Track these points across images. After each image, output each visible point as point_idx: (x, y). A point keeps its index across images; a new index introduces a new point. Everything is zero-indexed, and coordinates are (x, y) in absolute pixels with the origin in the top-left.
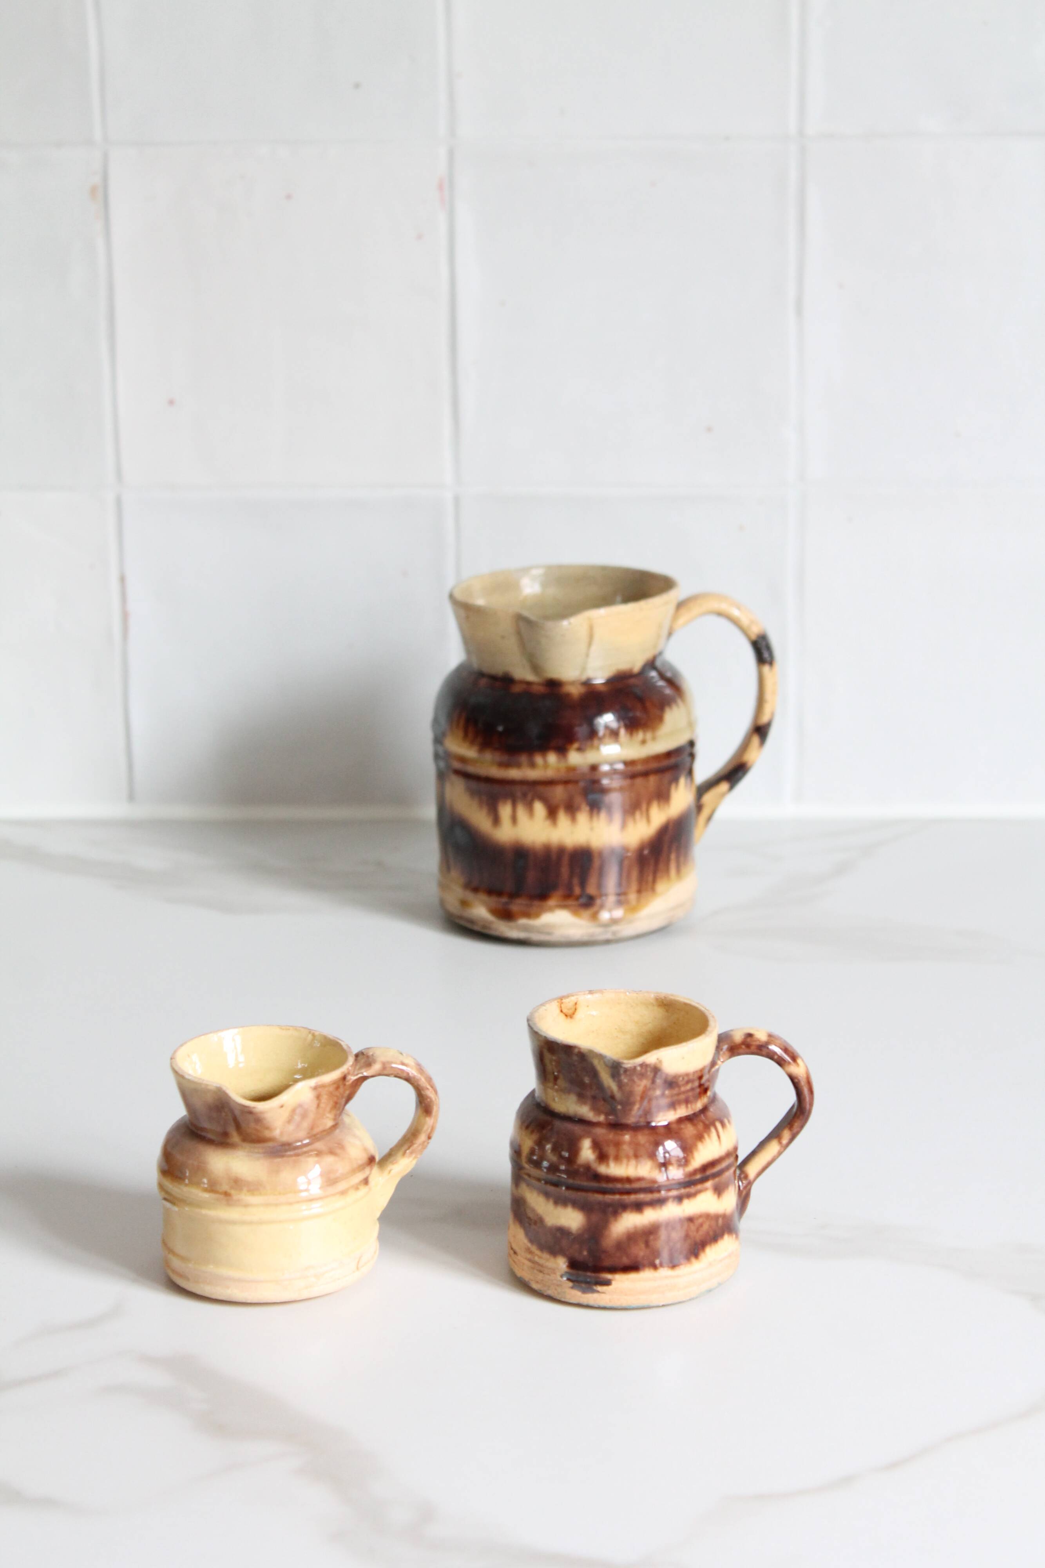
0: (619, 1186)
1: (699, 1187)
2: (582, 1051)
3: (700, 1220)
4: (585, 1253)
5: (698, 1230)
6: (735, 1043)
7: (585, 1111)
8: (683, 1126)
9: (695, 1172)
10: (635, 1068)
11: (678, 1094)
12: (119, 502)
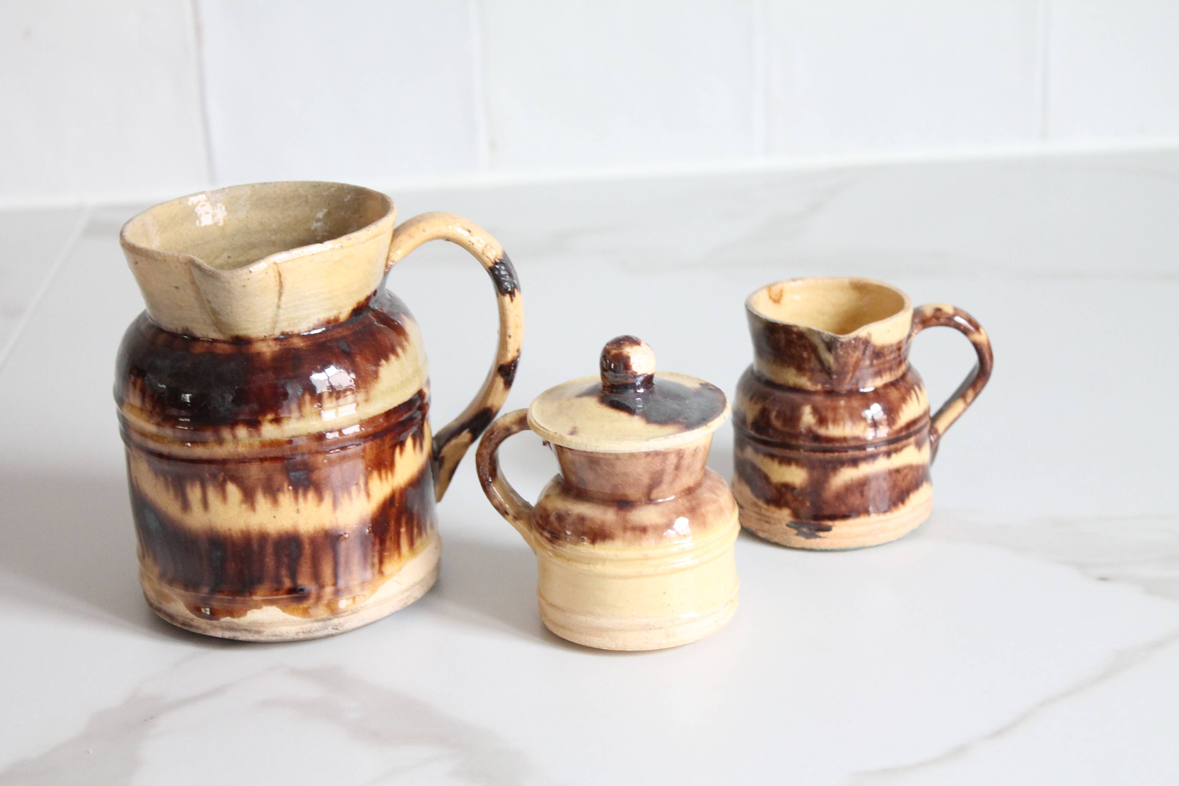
0: (837, 445)
1: (905, 442)
2: (801, 329)
3: (906, 471)
4: (808, 504)
5: (903, 480)
6: (926, 317)
7: (804, 381)
8: (889, 391)
9: (901, 430)
10: (850, 341)
11: (884, 363)
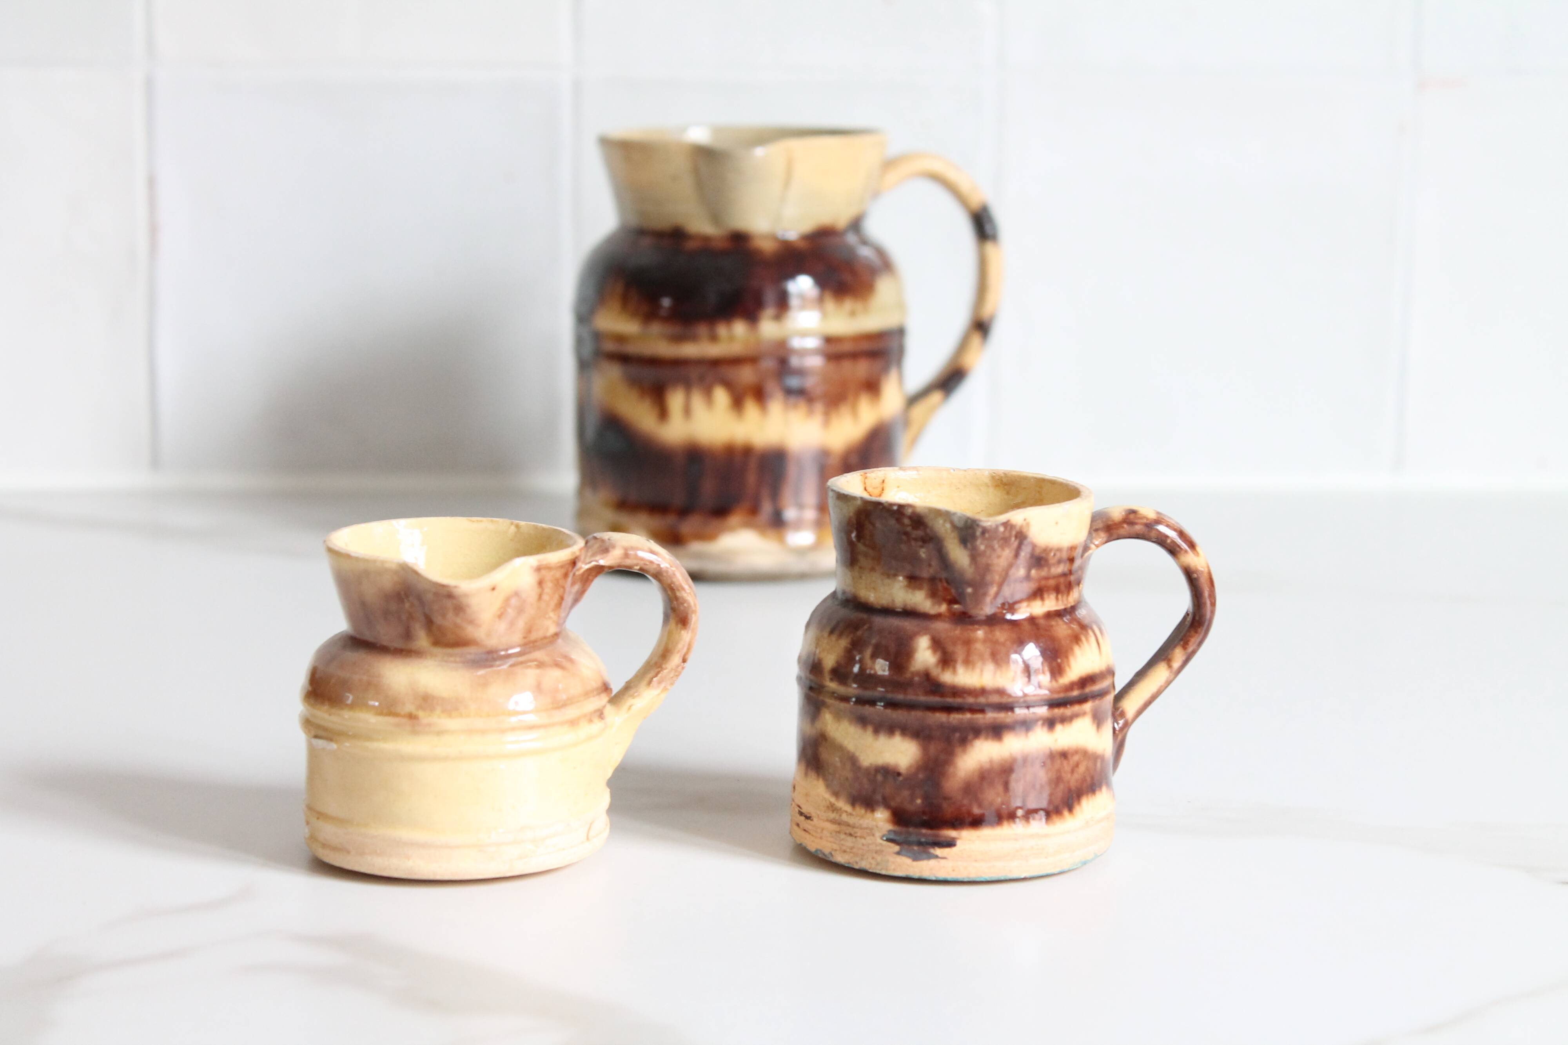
0: (970, 700)
1: (1076, 708)
2: (918, 510)
3: (1076, 758)
4: (919, 801)
5: (1072, 771)
6: (1113, 521)
7: (920, 599)
8: (1053, 623)
9: (1071, 686)
10: (997, 527)
11: (1047, 578)
12: (149, 85)
